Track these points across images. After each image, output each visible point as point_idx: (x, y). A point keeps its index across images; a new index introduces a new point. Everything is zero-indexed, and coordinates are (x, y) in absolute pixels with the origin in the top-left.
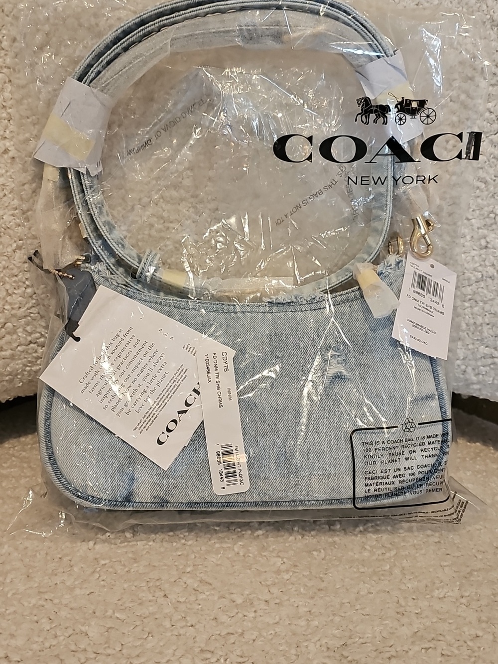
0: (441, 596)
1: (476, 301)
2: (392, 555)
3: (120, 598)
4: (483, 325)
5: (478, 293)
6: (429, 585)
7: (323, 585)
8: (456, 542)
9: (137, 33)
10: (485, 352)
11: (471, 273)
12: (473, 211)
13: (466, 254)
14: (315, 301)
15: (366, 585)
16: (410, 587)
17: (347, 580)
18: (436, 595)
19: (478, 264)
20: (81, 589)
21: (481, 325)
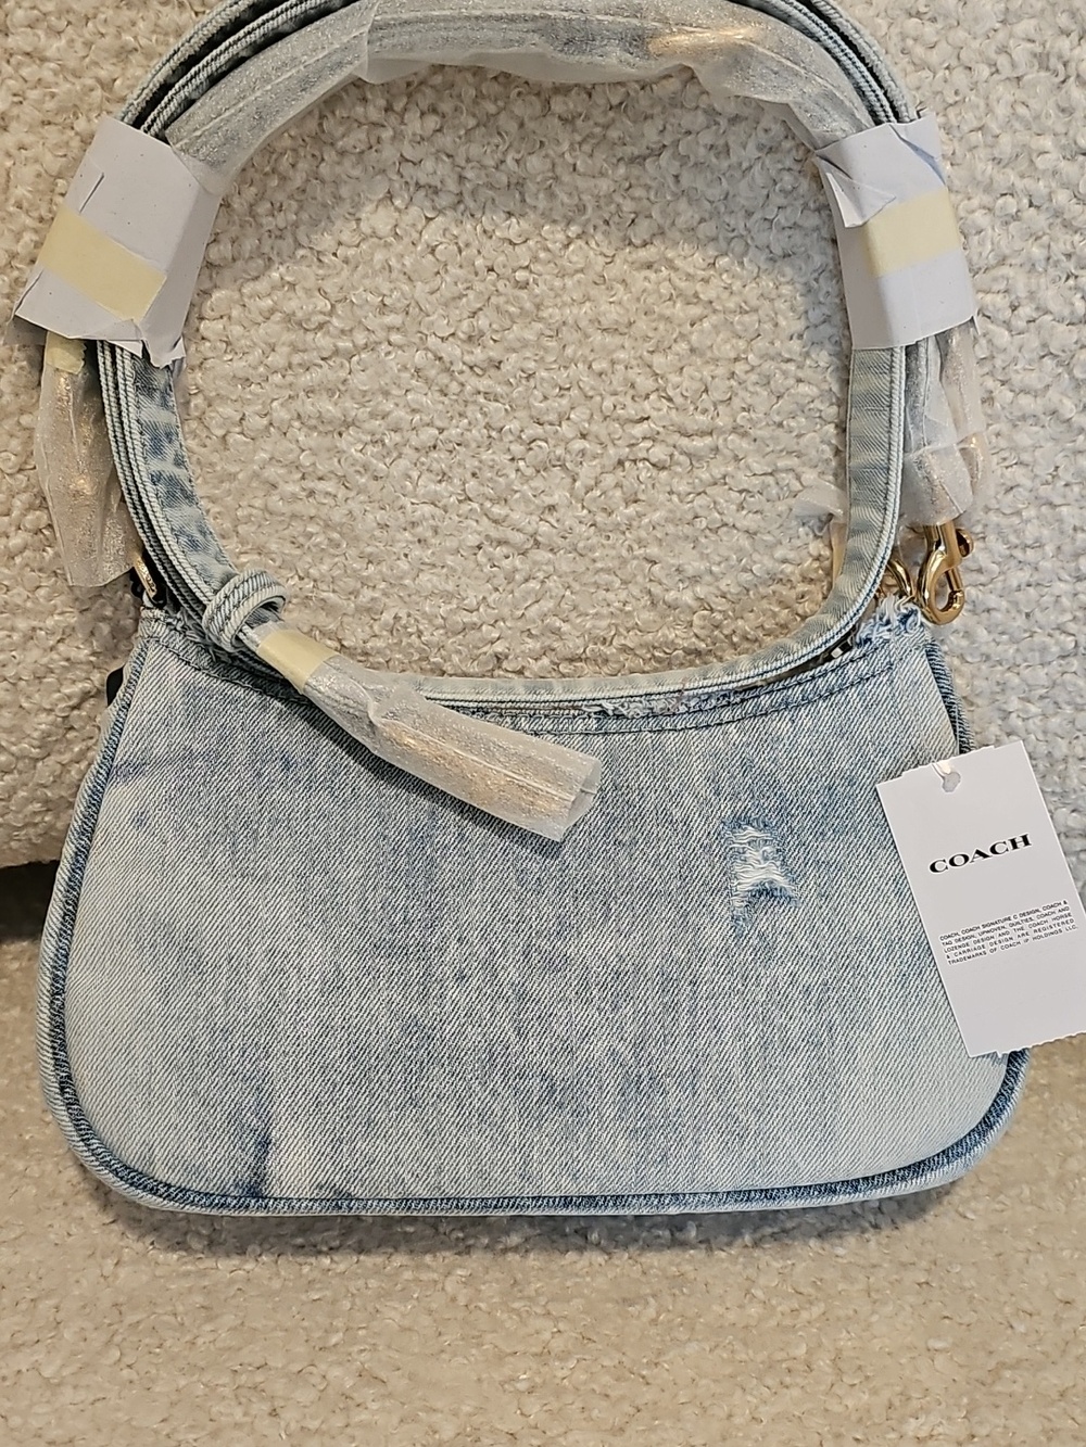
0: (922, 1434)
1: (1055, 703)
2: (814, 1316)
3: (165, 1415)
4: (1070, 760)
5: (1063, 684)
6: (897, 1403)
7: (648, 1395)
8: (967, 1285)
9: (287, 10)
10: (1070, 823)
11: (1050, 635)
12: (1066, 485)
13: (1039, 588)
14: (708, 707)
15: (749, 1398)
16: (850, 1406)
17: (704, 1382)
18: (911, 1434)
19: (1069, 616)
20: (75, 1387)
21: (1065, 760)
